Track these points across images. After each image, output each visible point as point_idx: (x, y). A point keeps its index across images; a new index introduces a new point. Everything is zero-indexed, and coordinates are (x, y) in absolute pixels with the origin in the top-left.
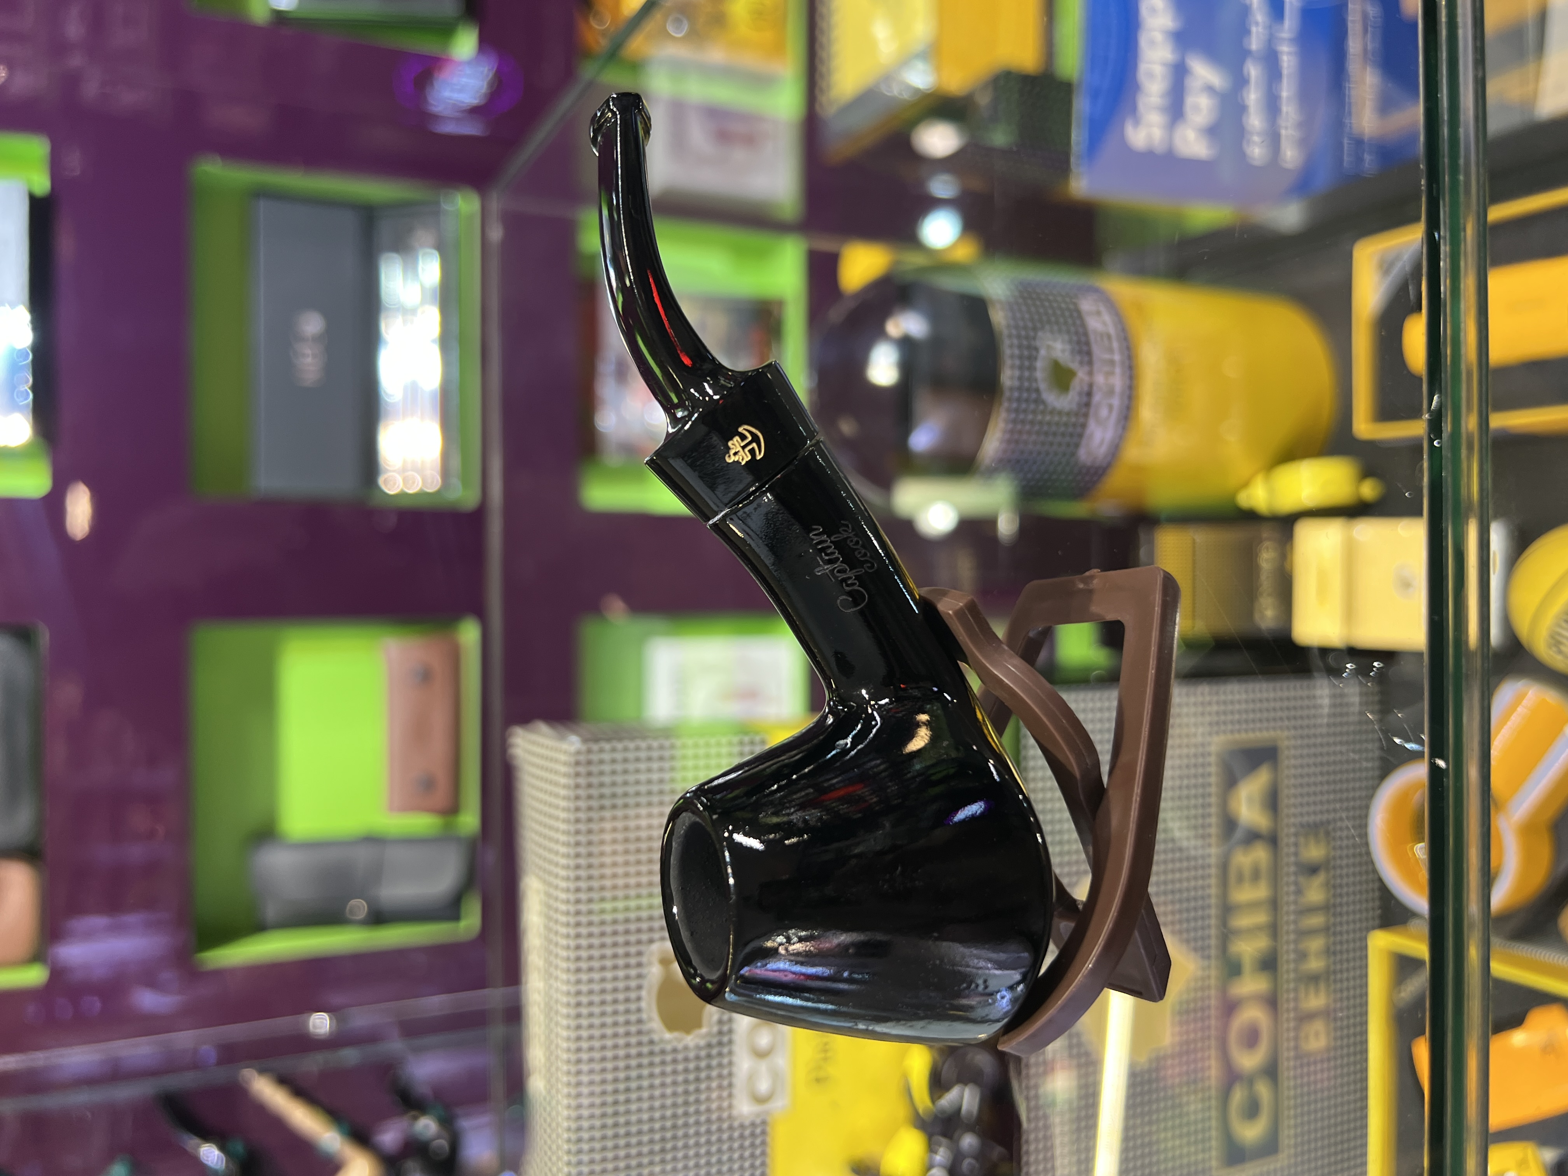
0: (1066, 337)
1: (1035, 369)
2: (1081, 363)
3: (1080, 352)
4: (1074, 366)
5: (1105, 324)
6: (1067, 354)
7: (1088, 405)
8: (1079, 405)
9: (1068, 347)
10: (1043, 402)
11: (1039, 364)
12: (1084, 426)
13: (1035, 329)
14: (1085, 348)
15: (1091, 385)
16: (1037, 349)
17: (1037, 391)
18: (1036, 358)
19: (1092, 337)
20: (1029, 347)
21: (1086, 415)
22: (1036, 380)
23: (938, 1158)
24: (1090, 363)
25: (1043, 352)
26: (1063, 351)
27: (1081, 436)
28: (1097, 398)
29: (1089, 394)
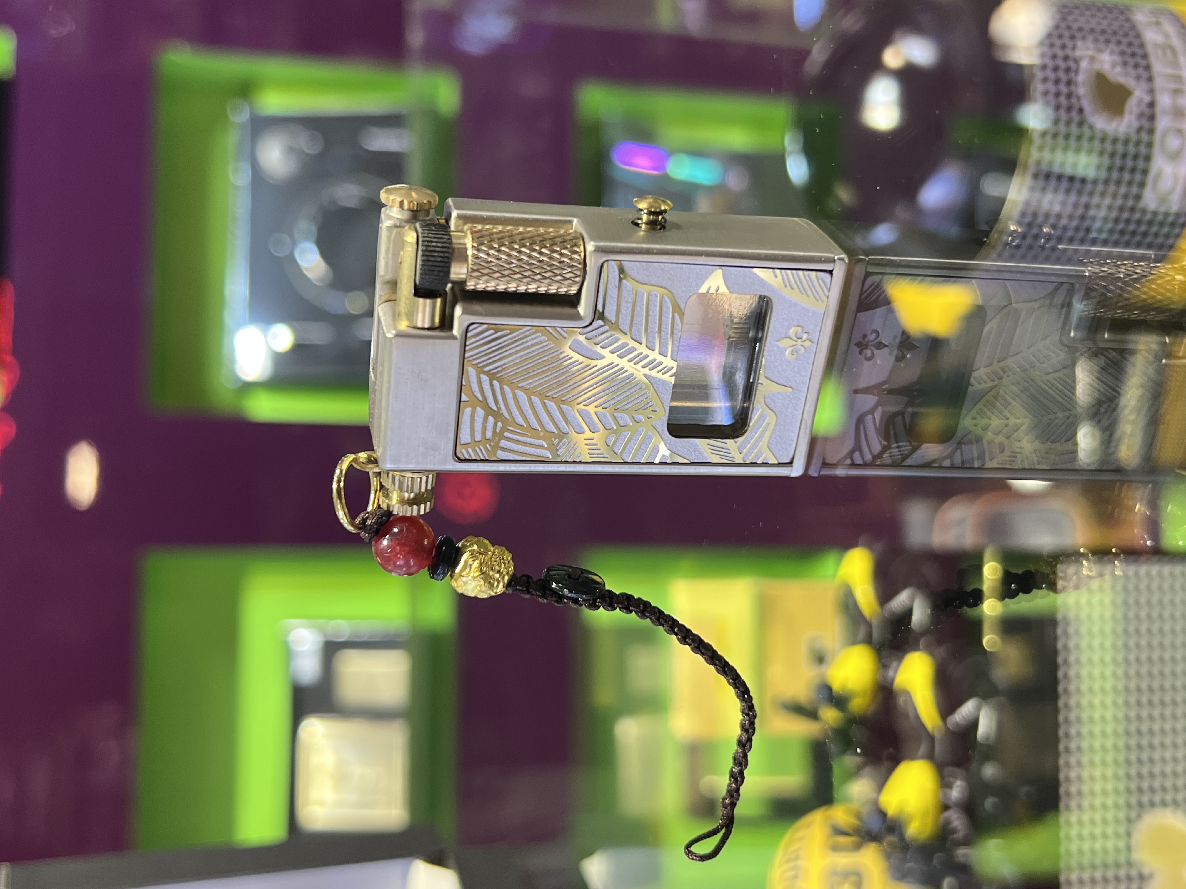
0: (1117, 49)
1: (1076, 84)
2: (1138, 78)
3: (1136, 66)
4: (1129, 82)
5: (1167, 36)
6: (1118, 69)
7: (1151, 131)
8: (1139, 130)
9: (1117, 58)
10: (1091, 127)
11: (1081, 78)
12: (1148, 158)
13: (1072, 37)
14: (1142, 62)
15: (1152, 105)
16: (1076, 61)
17: (1081, 111)
18: (1077, 72)
19: (1150, 49)
20: (1066, 58)
21: (1150, 145)
22: (1078, 98)
24: (1150, 79)
25: (1084, 64)
26: (1114, 65)
27: (1145, 172)
28: (1163, 123)
29: (1152, 118)
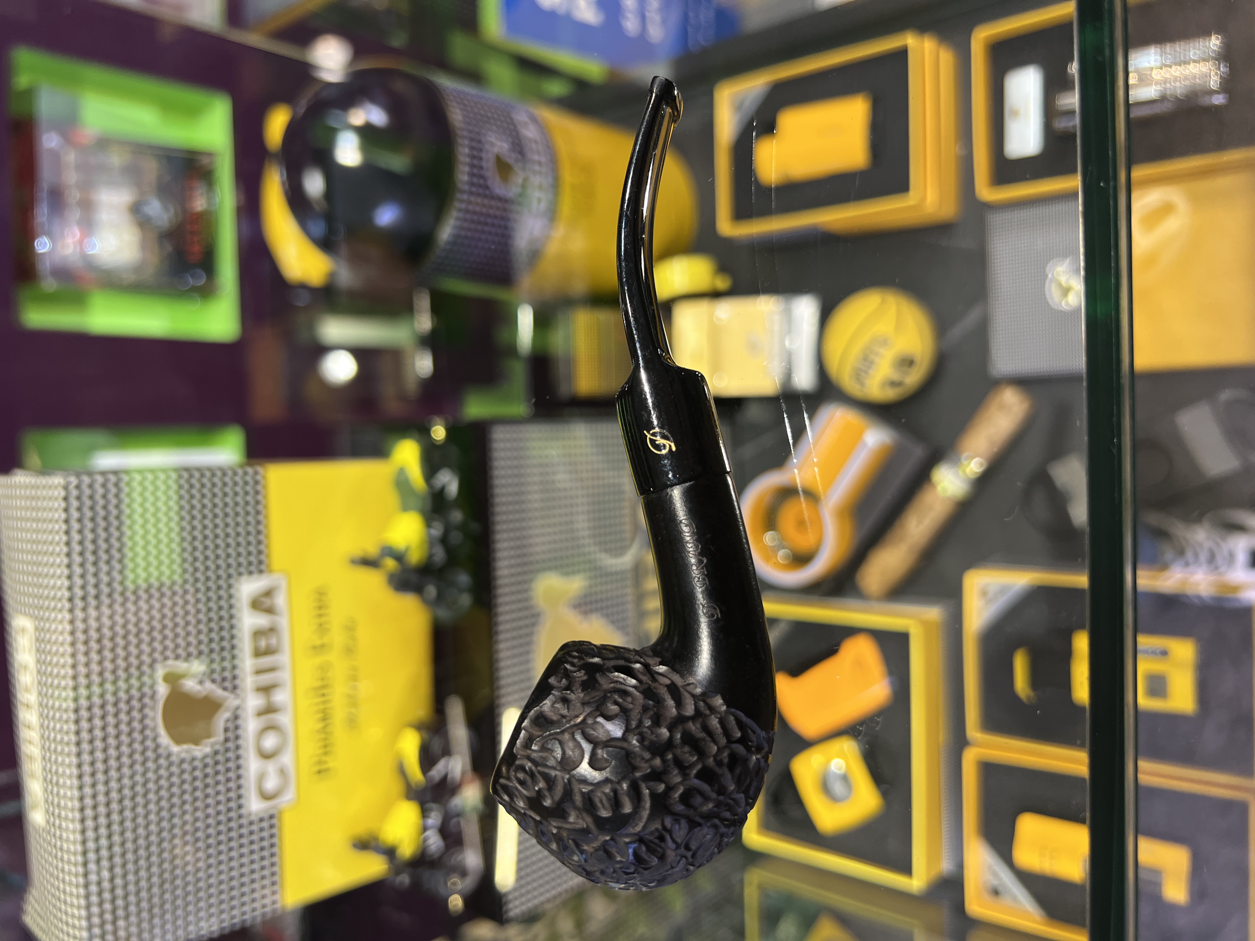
0: (504, 137)
1: (483, 160)
2: (517, 160)
3: (515, 151)
4: (512, 161)
5: (532, 133)
6: (505, 151)
7: (523, 196)
8: (516, 194)
9: (506, 145)
10: (490, 189)
11: (486, 156)
14: (520, 149)
15: (525, 179)
16: (483, 143)
17: (486, 178)
18: (483, 151)
19: (525, 142)
20: (477, 141)
21: (521, 204)
22: (484, 169)
23: (430, 821)
24: (524, 161)
25: (488, 146)
26: (502, 148)
28: (530, 191)
29: (525, 188)
